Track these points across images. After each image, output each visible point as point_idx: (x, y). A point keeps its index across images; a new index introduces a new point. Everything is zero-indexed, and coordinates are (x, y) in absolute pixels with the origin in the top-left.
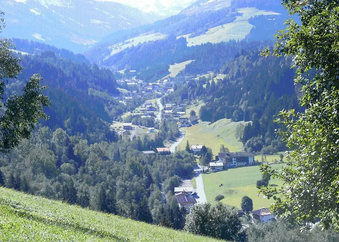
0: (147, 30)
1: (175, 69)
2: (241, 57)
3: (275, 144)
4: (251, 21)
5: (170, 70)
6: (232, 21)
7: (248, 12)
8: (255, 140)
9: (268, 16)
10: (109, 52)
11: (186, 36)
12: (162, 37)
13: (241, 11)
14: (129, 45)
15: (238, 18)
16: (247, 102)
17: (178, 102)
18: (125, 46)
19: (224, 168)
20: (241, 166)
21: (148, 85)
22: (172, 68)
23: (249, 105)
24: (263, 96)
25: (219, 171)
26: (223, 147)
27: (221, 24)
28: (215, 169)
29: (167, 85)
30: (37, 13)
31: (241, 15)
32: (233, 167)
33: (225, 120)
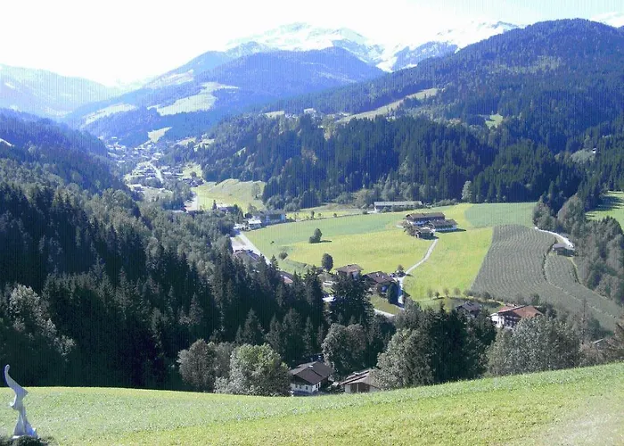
0: (116, 101)
1: (155, 135)
2: (225, 124)
3: (297, 202)
4: (214, 94)
5: (149, 136)
6: (197, 94)
7: (210, 86)
8: (276, 198)
9: (229, 90)
10: (83, 121)
11: (156, 106)
12: (131, 107)
13: (205, 85)
14: (103, 115)
15: (202, 91)
16: (253, 163)
17: (172, 164)
18: (98, 117)
19: (263, 225)
20: (276, 223)
21: (134, 150)
22: (150, 134)
23: (255, 166)
24: (269, 157)
25: (258, 228)
26: (250, 205)
27: (188, 96)
28: (254, 227)
29: (151, 150)
30: (12, 87)
31: (205, 88)
32: (269, 224)
33: (231, 181)
